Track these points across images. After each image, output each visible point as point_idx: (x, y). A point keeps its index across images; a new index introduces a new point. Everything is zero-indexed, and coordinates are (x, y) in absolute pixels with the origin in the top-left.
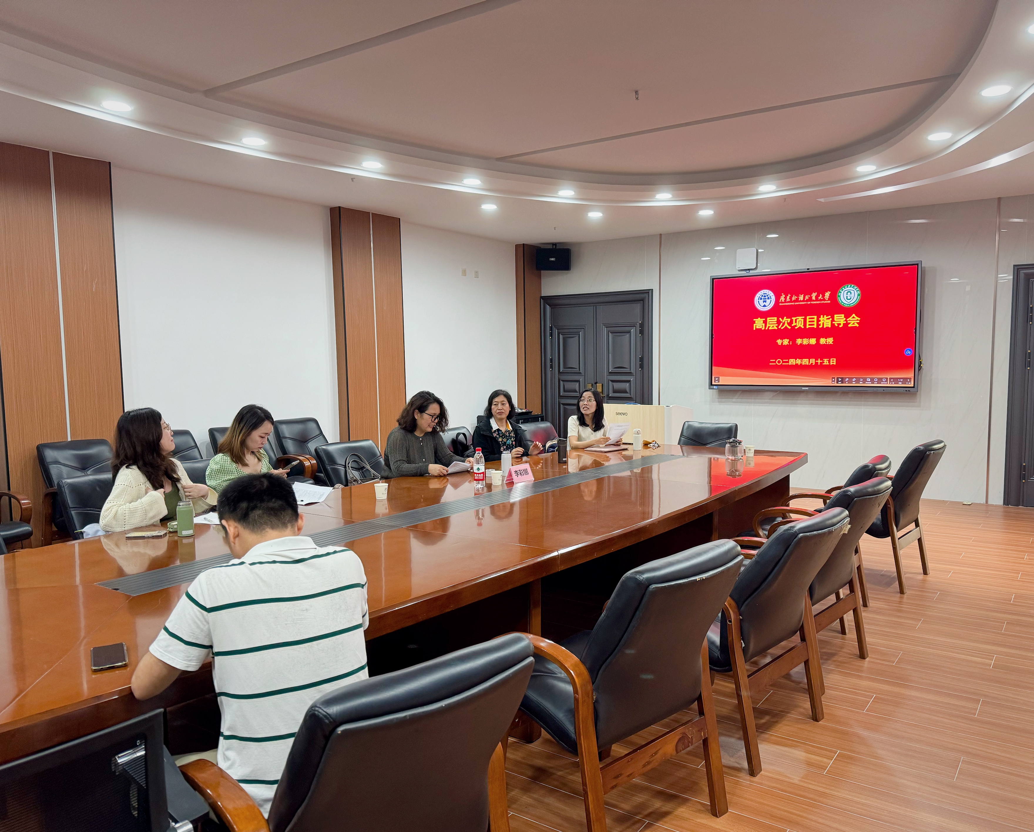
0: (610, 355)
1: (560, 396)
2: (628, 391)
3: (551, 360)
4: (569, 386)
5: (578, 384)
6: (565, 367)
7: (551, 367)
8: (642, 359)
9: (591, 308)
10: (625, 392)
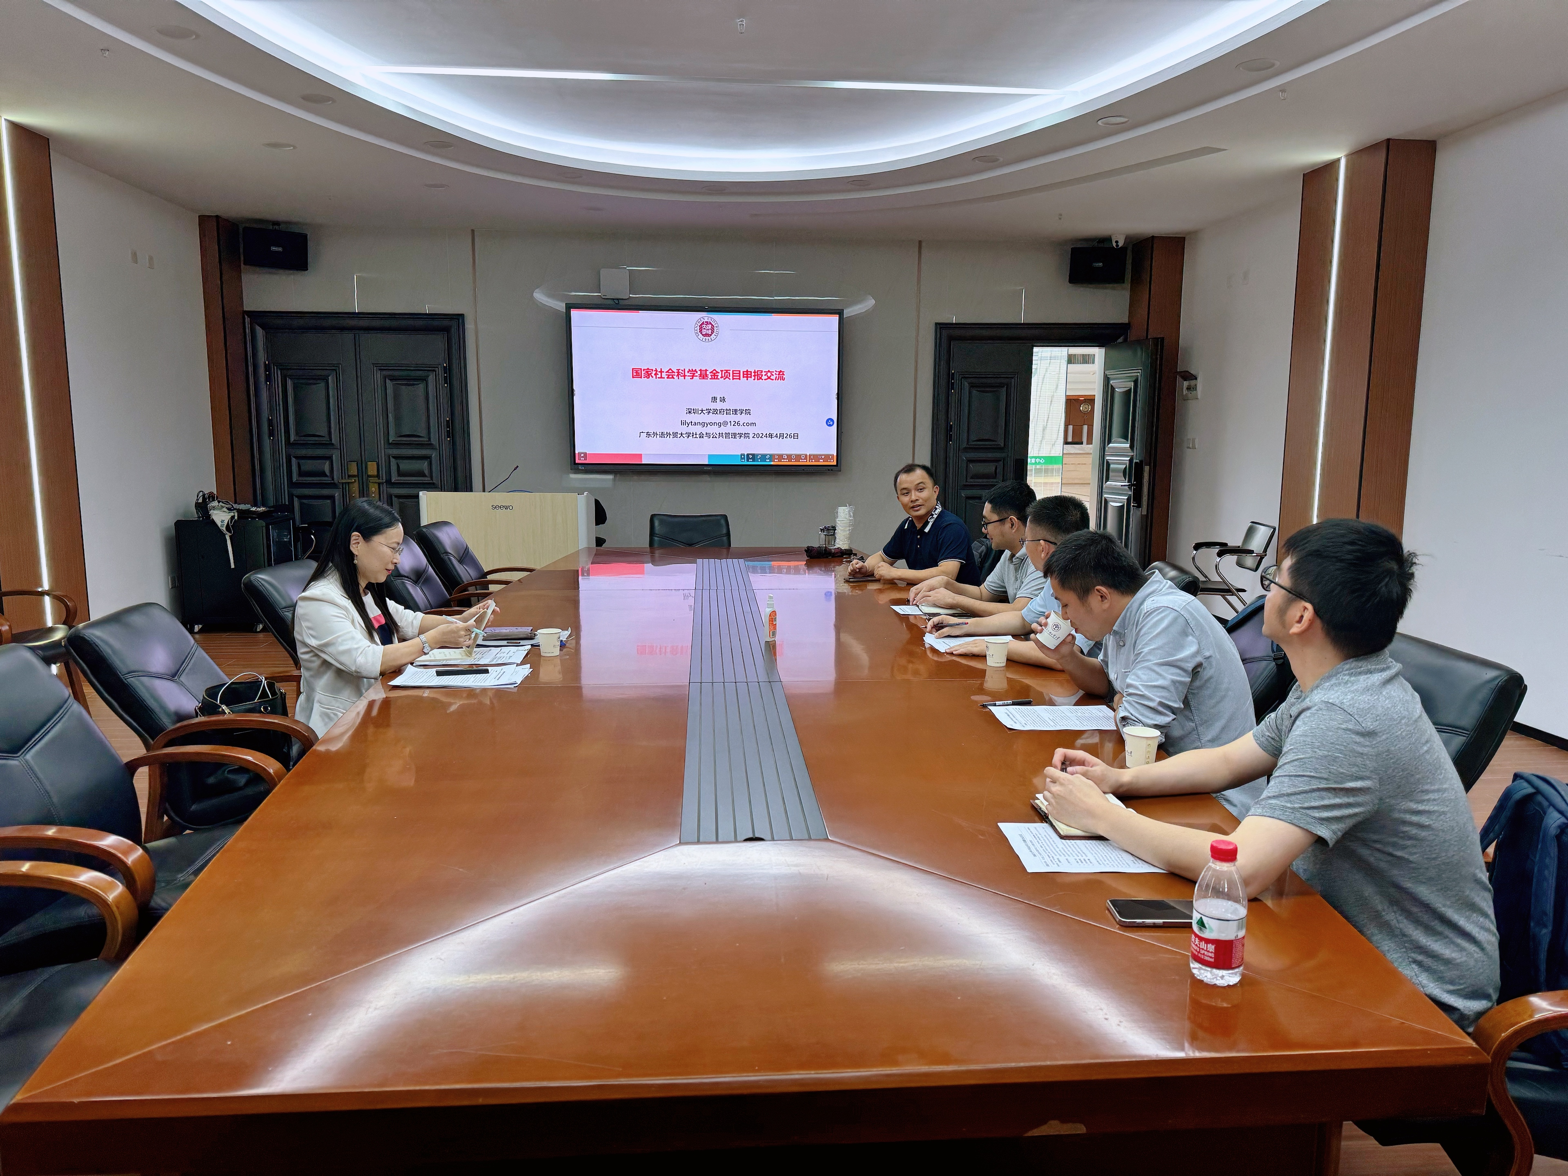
0: (390, 415)
1: (292, 484)
2: (427, 472)
3: (270, 422)
4: (308, 465)
5: (328, 463)
6: (297, 434)
7: (271, 433)
8: (450, 424)
9: (348, 337)
10: (422, 474)
